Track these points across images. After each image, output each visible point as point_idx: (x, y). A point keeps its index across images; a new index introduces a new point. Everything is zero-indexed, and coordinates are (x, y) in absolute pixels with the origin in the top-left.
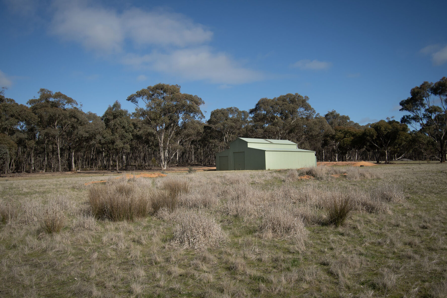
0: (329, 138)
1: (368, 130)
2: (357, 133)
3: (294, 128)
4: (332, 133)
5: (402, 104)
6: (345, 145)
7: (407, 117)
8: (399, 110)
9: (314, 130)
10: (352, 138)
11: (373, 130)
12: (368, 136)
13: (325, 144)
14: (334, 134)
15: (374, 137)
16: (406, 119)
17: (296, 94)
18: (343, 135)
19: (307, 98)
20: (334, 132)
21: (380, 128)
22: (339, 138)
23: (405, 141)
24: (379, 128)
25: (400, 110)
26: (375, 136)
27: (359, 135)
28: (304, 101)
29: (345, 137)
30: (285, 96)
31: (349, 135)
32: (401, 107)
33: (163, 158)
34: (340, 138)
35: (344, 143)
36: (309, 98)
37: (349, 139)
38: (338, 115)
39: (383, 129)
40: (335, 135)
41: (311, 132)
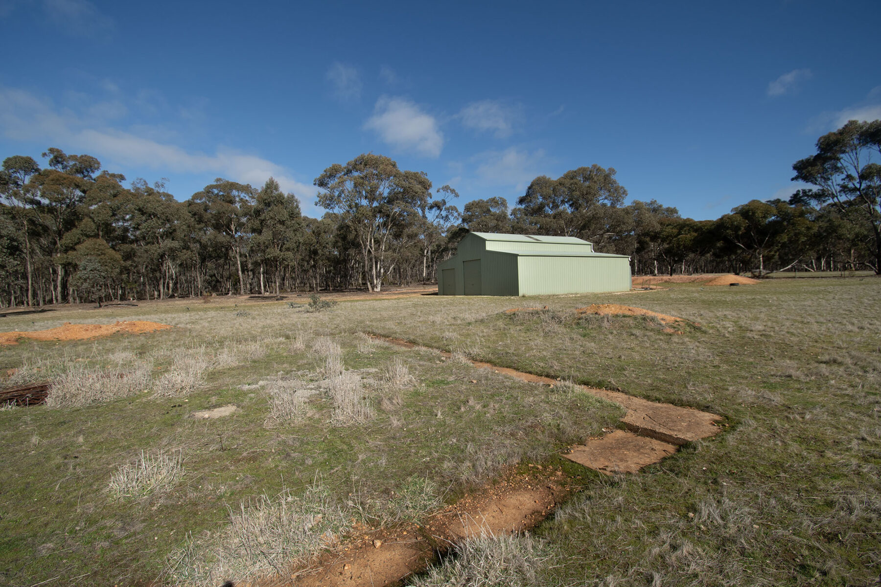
0: (648, 239)
1: (728, 218)
2: (704, 226)
3: (589, 221)
4: (656, 229)
5: (795, 168)
6: (682, 247)
7: (804, 192)
8: (790, 180)
9: (624, 224)
10: (696, 234)
11: (739, 218)
12: (728, 228)
13: (642, 247)
14: (658, 230)
15: (740, 229)
16: (801, 197)
17: (594, 166)
18: (675, 231)
19: (612, 171)
20: (658, 228)
21: (754, 213)
22: (668, 237)
23: (805, 235)
24: (750, 214)
25: (792, 180)
26: (743, 228)
27: (707, 229)
28: (607, 177)
29: (679, 233)
30: (575, 172)
31: (689, 230)
32: (795, 173)
33: (375, 273)
34: (671, 236)
35: (678, 244)
36: (616, 170)
37: (689, 235)
38: (661, 206)
39: (759, 214)
40: (660, 233)
41: (619, 226)
